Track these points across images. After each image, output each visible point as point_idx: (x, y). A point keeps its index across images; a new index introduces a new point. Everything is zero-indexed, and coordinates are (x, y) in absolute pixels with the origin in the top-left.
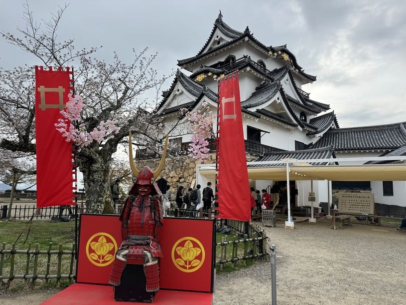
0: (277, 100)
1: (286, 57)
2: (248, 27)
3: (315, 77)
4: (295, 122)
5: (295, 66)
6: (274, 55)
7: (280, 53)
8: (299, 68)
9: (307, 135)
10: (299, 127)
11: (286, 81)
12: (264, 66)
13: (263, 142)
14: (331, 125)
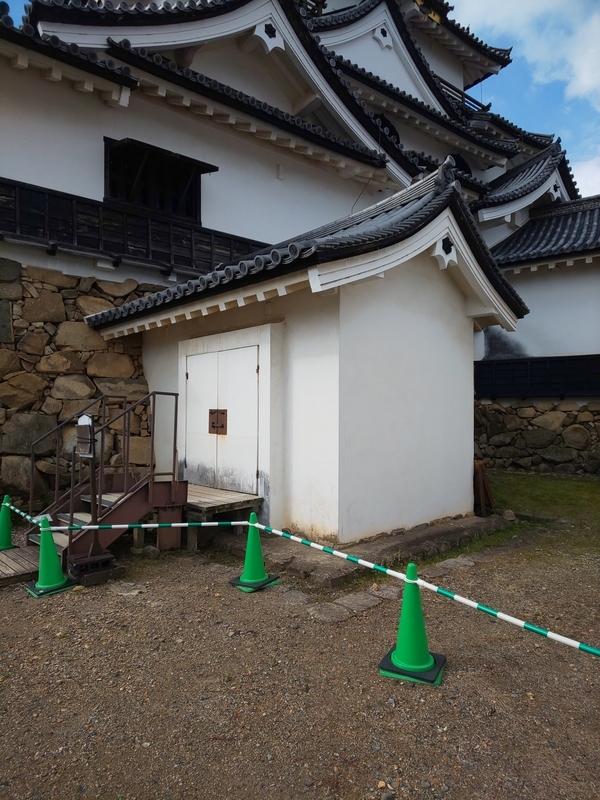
0: (260, 32)
8: (443, 9)
10: (392, 167)
11: (378, 34)
14: (548, 186)
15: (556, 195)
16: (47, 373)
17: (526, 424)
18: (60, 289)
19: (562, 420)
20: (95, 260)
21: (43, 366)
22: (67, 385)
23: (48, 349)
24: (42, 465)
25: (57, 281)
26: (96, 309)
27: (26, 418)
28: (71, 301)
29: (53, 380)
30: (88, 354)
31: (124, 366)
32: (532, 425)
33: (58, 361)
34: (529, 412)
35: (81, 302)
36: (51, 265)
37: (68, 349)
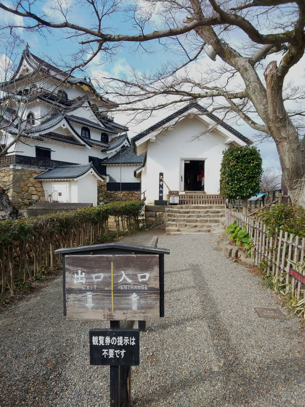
0: (62, 126)
1: (86, 88)
4: (83, 143)
5: (96, 95)
6: (73, 86)
7: (79, 84)
8: (101, 97)
9: (102, 151)
10: (87, 146)
11: (85, 108)
12: (66, 95)
13: (52, 158)
14: (124, 143)
15: (126, 145)
17: (116, 196)
18: (29, 172)
19: (122, 195)
20: (35, 167)
21: (28, 185)
22: (32, 188)
23: (28, 182)
24: (30, 201)
26: (35, 176)
27: (27, 193)
28: (31, 174)
29: (30, 187)
30: (34, 183)
31: (40, 185)
33: (30, 185)
34: (116, 193)
35: (33, 174)
36: (28, 169)
37: (31, 182)
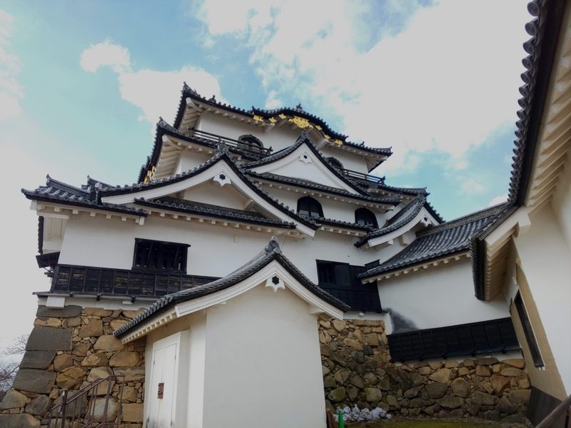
0: (217, 179)
1: (302, 123)
2: (185, 83)
3: (389, 149)
4: (285, 218)
5: (329, 136)
6: (270, 122)
7: (282, 116)
8: (342, 138)
9: (358, 245)
10: (300, 227)
11: (302, 158)
12: (259, 144)
14: (419, 218)
16: (87, 366)
17: (426, 379)
18: (102, 318)
19: (449, 374)
20: (122, 300)
22: (96, 373)
23: (89, 352)
25: (100, 314)
28: (107, 324)
29: (90, 370)
30: (111, 353)
32: (431, 380)
34: (426, 370)
36: (98, 306)
37: (100, 351)
